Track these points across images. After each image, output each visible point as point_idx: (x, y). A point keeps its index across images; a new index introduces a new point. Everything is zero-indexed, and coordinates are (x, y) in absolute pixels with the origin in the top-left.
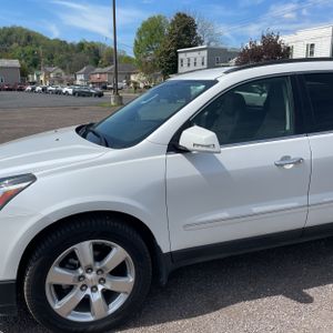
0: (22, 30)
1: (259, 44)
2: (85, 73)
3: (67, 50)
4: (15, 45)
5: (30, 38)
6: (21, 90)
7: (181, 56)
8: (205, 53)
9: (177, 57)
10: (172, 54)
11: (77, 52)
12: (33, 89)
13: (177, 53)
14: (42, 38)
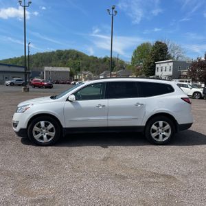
0: (74, 51)
1: (203, 59)
2: (104, 75)
3: (97, 62)
4: (70, 59)
5: (78, 55)
6: (69, 83)
7: (157, 66)
8: (171, 64)
9: (155, 66)
10: (152, 64)
11: (102, 63)
12: (75, 83)
13: (155, 64)
14: (85, 55)
